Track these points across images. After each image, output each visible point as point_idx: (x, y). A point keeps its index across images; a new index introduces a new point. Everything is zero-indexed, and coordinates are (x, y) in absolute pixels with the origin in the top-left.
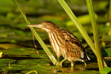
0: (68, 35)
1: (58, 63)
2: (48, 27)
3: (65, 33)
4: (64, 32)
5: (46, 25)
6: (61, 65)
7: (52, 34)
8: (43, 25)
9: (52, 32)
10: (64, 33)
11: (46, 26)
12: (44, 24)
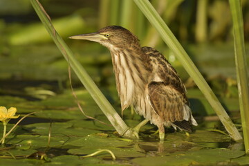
0: (161, 63)
1: (128, 132)
2: (116, 39)
3: (154, 56)
4: (151, 55)
5: (112, 36)
6: (138, 136)
7: (122, 55)
8: (105, 35)
9: (122, 51)
10: (151, 58)
11: (111, 38)
12: (107, 33)
